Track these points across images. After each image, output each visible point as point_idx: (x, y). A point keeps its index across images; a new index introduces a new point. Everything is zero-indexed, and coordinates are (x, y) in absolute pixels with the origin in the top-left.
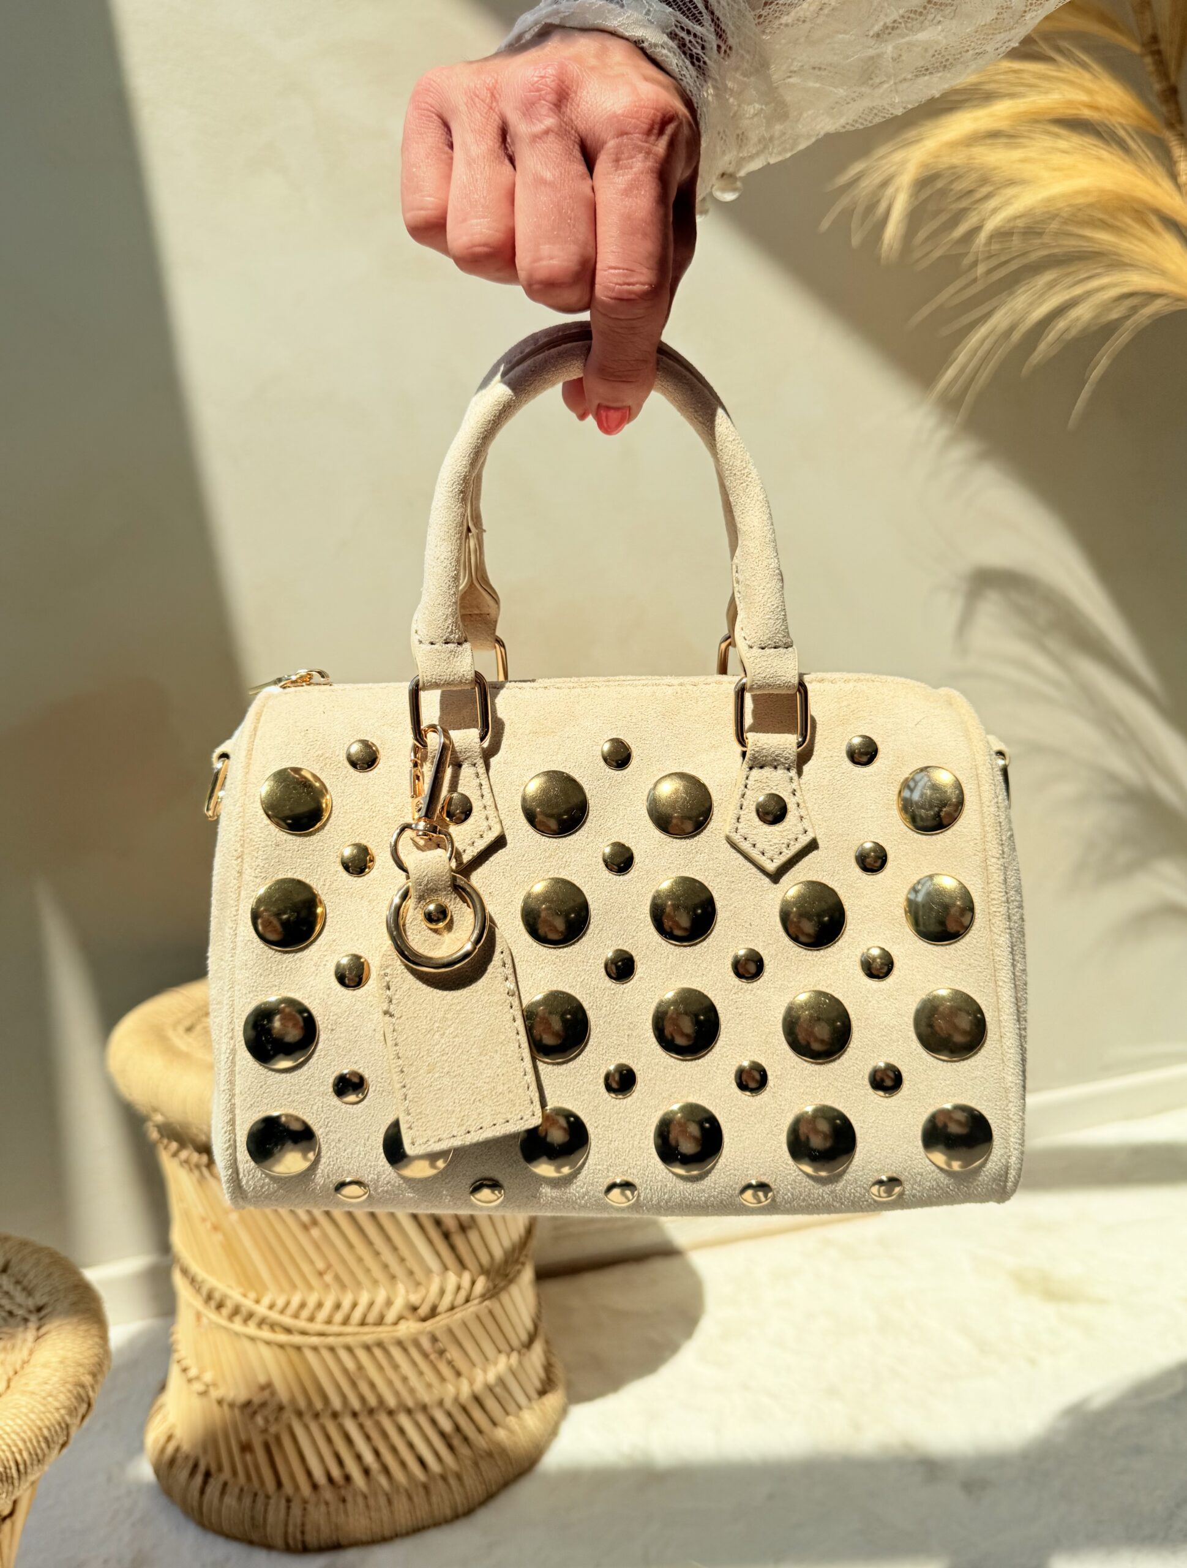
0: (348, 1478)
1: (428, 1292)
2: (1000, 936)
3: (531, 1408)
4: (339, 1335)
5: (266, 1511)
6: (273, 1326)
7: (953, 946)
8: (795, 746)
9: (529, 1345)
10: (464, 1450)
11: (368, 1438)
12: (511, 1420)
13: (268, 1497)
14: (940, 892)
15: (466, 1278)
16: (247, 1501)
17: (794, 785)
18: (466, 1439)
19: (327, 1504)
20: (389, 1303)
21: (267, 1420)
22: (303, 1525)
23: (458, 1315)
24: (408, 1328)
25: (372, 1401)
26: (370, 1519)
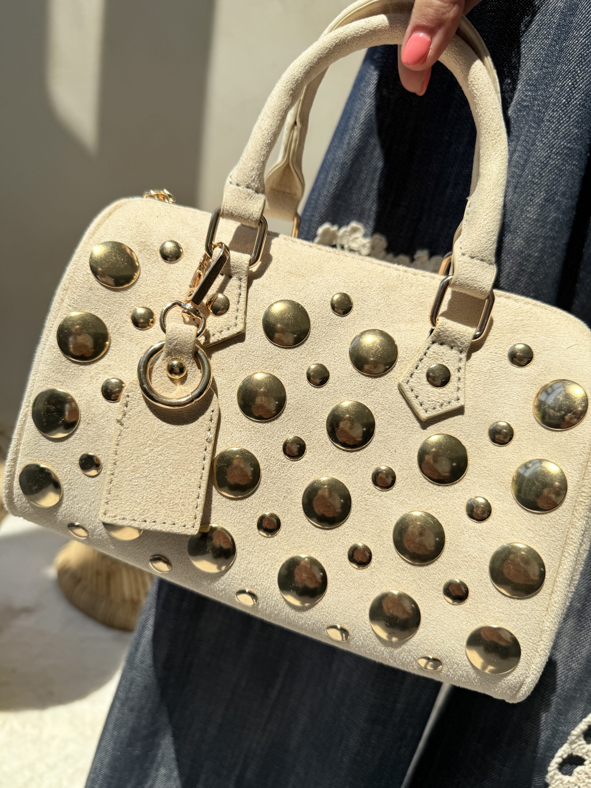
2: (579, 520)
7: (540, 516)
8: (471, 337)
14: (545, 473)
17: (461, 365)
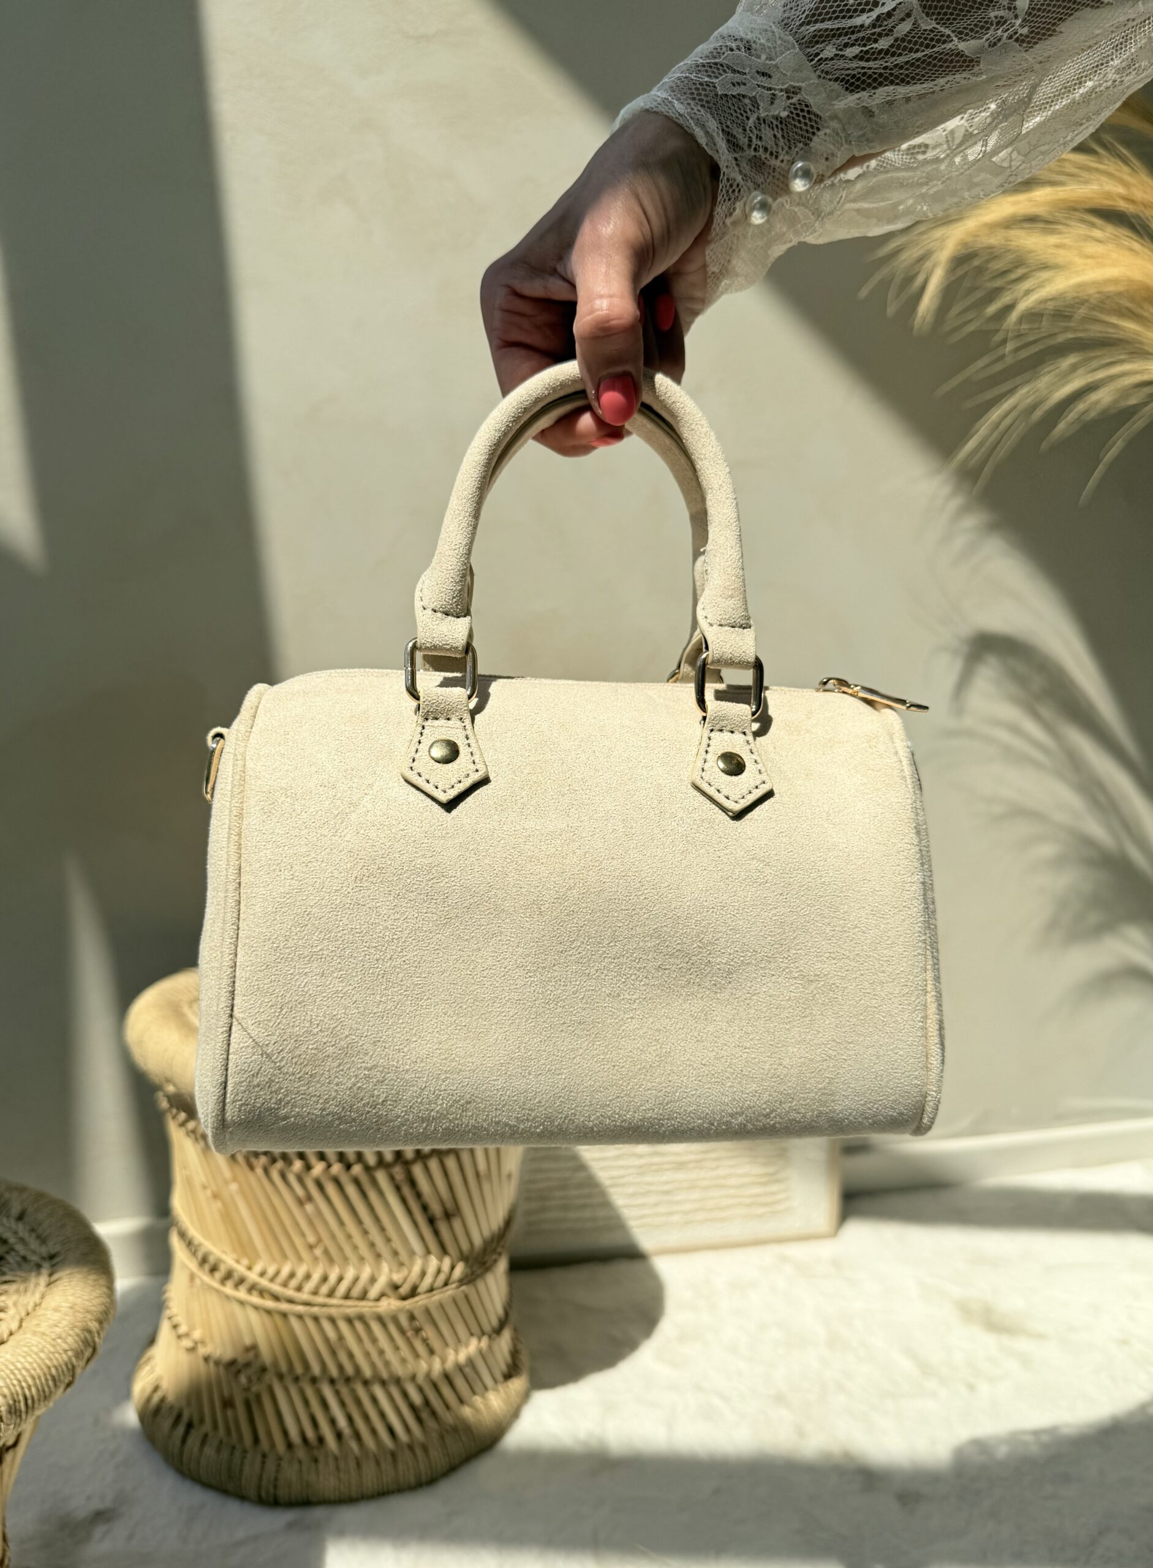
0: (321, 1440)
1: (410, 1272)
3: (496, 1390)
4: (324, 1305)
5: (242, 1464)
6: (262, 1293)
9: (498, 1331)
10: (431, 1423)
11: (343, 1404)
12: (478, 1400)
13: (245, 1451)
15: (447, 1262)
16: (225, 1454)
18: (434, 1414)
19: (300, 1462)
20: (373, 1280)
21: (250, 1380)
22: (276, 1479)
23: (437, 1297)
24: (389, 1304)
25: (349, 1370)
26: (340, 1480)
